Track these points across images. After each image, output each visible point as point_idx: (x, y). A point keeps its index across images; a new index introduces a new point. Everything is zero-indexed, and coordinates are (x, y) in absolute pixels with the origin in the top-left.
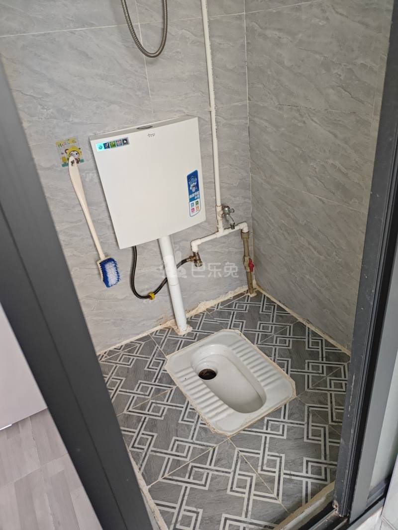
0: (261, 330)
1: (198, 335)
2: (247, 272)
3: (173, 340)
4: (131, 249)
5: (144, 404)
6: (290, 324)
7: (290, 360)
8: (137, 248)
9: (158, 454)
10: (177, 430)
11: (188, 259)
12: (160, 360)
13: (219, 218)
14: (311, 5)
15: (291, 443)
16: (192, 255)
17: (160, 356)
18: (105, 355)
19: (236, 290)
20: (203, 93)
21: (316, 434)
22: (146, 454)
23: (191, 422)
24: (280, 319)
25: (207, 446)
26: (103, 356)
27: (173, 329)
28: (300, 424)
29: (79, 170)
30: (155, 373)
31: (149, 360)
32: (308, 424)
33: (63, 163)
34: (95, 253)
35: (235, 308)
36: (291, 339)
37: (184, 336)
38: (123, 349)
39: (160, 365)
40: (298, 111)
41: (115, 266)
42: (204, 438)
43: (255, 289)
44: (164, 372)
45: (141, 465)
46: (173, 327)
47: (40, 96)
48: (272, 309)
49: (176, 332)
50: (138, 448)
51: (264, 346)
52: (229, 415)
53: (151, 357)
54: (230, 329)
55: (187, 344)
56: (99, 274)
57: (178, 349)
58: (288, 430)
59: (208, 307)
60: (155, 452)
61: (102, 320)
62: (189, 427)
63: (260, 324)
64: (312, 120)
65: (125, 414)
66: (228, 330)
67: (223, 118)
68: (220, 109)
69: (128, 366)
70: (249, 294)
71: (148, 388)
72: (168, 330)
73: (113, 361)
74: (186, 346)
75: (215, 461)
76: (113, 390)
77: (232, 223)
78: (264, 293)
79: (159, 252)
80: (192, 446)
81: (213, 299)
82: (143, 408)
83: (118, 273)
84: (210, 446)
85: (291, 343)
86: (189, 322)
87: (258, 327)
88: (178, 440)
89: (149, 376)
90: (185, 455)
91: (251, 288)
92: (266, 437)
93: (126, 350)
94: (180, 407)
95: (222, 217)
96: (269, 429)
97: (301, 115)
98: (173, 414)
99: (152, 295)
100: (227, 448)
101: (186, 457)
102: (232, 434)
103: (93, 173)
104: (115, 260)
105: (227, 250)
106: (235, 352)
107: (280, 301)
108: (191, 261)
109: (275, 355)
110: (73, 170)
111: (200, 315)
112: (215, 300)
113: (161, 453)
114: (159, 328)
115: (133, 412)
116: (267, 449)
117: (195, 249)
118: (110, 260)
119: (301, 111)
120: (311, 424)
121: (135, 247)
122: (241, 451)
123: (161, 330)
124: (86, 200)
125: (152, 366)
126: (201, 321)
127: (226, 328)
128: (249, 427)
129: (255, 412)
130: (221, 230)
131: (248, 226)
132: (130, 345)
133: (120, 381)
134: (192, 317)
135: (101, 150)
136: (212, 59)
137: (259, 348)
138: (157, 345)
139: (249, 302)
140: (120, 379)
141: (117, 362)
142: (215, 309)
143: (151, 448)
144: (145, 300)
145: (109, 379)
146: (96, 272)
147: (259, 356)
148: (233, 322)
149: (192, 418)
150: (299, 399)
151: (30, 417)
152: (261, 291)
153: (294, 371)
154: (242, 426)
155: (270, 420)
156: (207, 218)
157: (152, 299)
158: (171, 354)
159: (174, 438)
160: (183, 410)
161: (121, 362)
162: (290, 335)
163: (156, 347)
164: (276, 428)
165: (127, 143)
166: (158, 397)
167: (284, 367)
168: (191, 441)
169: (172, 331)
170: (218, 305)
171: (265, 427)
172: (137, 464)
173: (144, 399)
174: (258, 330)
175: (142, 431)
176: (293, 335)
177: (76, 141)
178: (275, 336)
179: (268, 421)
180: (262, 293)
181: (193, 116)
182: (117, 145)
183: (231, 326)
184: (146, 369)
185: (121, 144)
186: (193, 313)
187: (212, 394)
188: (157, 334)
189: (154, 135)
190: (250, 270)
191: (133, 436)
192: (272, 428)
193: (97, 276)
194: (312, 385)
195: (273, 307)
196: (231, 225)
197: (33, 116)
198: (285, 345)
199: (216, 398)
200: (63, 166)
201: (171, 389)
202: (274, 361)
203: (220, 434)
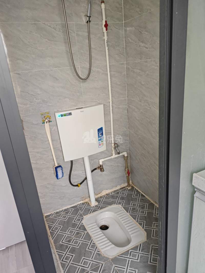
0: (132, 206)
1: (100, 207)
2: (127, 176)
3: (88, 209)
4: (70, 162)
5: (70, 239)
6: (147, 204)
7: (145, 221)
8: (73, 161)
9: (74, 265)
10: (85, 254)
11: (97, 168)
12: (80, 218)
13: (113, 149)
14: (151, 61)
15: (141, 264)
16: (100, 166)
17: (81, 216)
18: (54, 214)
19: (121, 185)
20: (106, 94)
21: (155, 260)
22: (68, 265)
23: (92, 250)
24: (142, 201)
25: (99, 263)
26: (53, 214)
27: (88, 203)
28: (147, 255)
29: (50, 125)
30: (77, 224)
31: (75, 218)
32: (151, 255)
33: (42, 122)
34: (53, 163)
35: (120, 194)
36: (147, 211)
37: (94, 207)
38: (64, 212)
39: (80, 220)
40: (148, 103)
41: (62, 169)
42: (98, 258)
43: (131, 185)
44: (82, 224)
45: (65, 270)
46: (89, 202)
47: (36, 95)
48: (139, 196)
49: (90, 204)
50: (65, 261)
51: (133, 214)
52: (111, 248)
53: (76, 216)
54: (117, 204)
55: (94, 211)
56: (54, 173)
57: (90, 213)
58: (141, 257)
59: (107, 193)
60: (73, 264)
61: (54, 196)
62: (91, 252)
63: (132, 203)
64: (154, 107)
65: (60, 244)
66: (116, 205)
67: (115, 104)
68: (114, 101)
69: (64, 220)
70: (128, 187)
71: (73, 231)
72: (86, 203)
73: (58, 217)
74: (94, 212)
75: (102, 271)
76: (56, 231)
77: (118, 151)
78: (135, 187)
79: (83, 164)
80: (92, 262)
81: (110, 189)
82: (69, 241)
83: (63, 173)
84: (100, 263)
85: (146, 213)
86: (97, 200)
87: (131, 204)
88: (85, 259)
89: (74, 225)
90: (87, 266)
91: (129, 185)
92: (129, 260)
93: (65, 212)
94: (88, 242)
95: (114, 149)
96: (131, 256)
97: (149, 104)
98: (84, 245)
99: (79, 185)
100: (109, 265)
101: (88, 268)
102: (112, 257)
103: (55, 127)
104: (62, 167)
105: (117, 165)
106: (118, 216)
107: (142, 192)
108: (99, 169)
109: (138, 219)
110: (47, 125)
111: (103, 197)
112: (111, 190)
113: (76, 265)
114: (82, 202)
115: (65, 243)
116: (129, 266)
117: (101, 163)
118: (60, 166)
119: (149, 103)
120: (152, 255)
121: (72, 161)
122: (116, 266)
123: (83, 203)
124: (51, 138)
125: (76, 221)
126: (103, 200)
127: (115, 204)
128: (121, 254)
129: (125, 247)
130: (114, 155)
131: (127, 153)
132: (67, 210)
133: (60, 227)
134: (98, 198)
135: (60, 117)
136: (111, 81)
137: (130, 215)
138: (80, 211)
139: (127, 192)
140: (60, 226)
141: (60, 218)
142: (110, 194)
143: (71, 262)
144: (75, 187)
145: (55, 226)
146: (53, 172)
147: (129, 219)
148: (119, 201)
149: (93, 248)
150: (148, 242)
151: (15, 245)
152: (134, 186)
153: (146, 227)
154: (117, 254)
155: (132, 252)
156: (107, 149)
157: (79, 187)
158: (86, 216)
159: (83, 257)
160: (89, 244)
161: (61, 218)
162: (146, 209)
163: (79, 212)
164: (134, 256)
165: (71, 114)
166: (77, 236)
167: (142, 225)
168: (91, 260)
169: (88, 204)
170: (112, 192)
171: (129, 255)
172: (63, 269)
173: (70, 237)
174: (130, 206)
175: (68, 253)
176: (148, 209)
177: (49, 113)
178: (139, 209)
179: (131, 252)
180: (134, 188)
181: (101, 104)
182: (67, 115)
183: (117, 203)
184: (73, 222)
185: (68, 115)
186: (99, 195)
187: (104, 237)
188: (81, 205)
189: (83, 111)
190: (128, 175)
191: (63, 255)
192: (133, 256)
193: (53, 174)
194: (155, 235)
195: (139, 194)
196: (118, 153)
197: (32, 103)
198: (143, 214)
199: (106, 239)
200: (43, 123)
201: (84, 233)
202: (137, 222)
203: (106, 257)
